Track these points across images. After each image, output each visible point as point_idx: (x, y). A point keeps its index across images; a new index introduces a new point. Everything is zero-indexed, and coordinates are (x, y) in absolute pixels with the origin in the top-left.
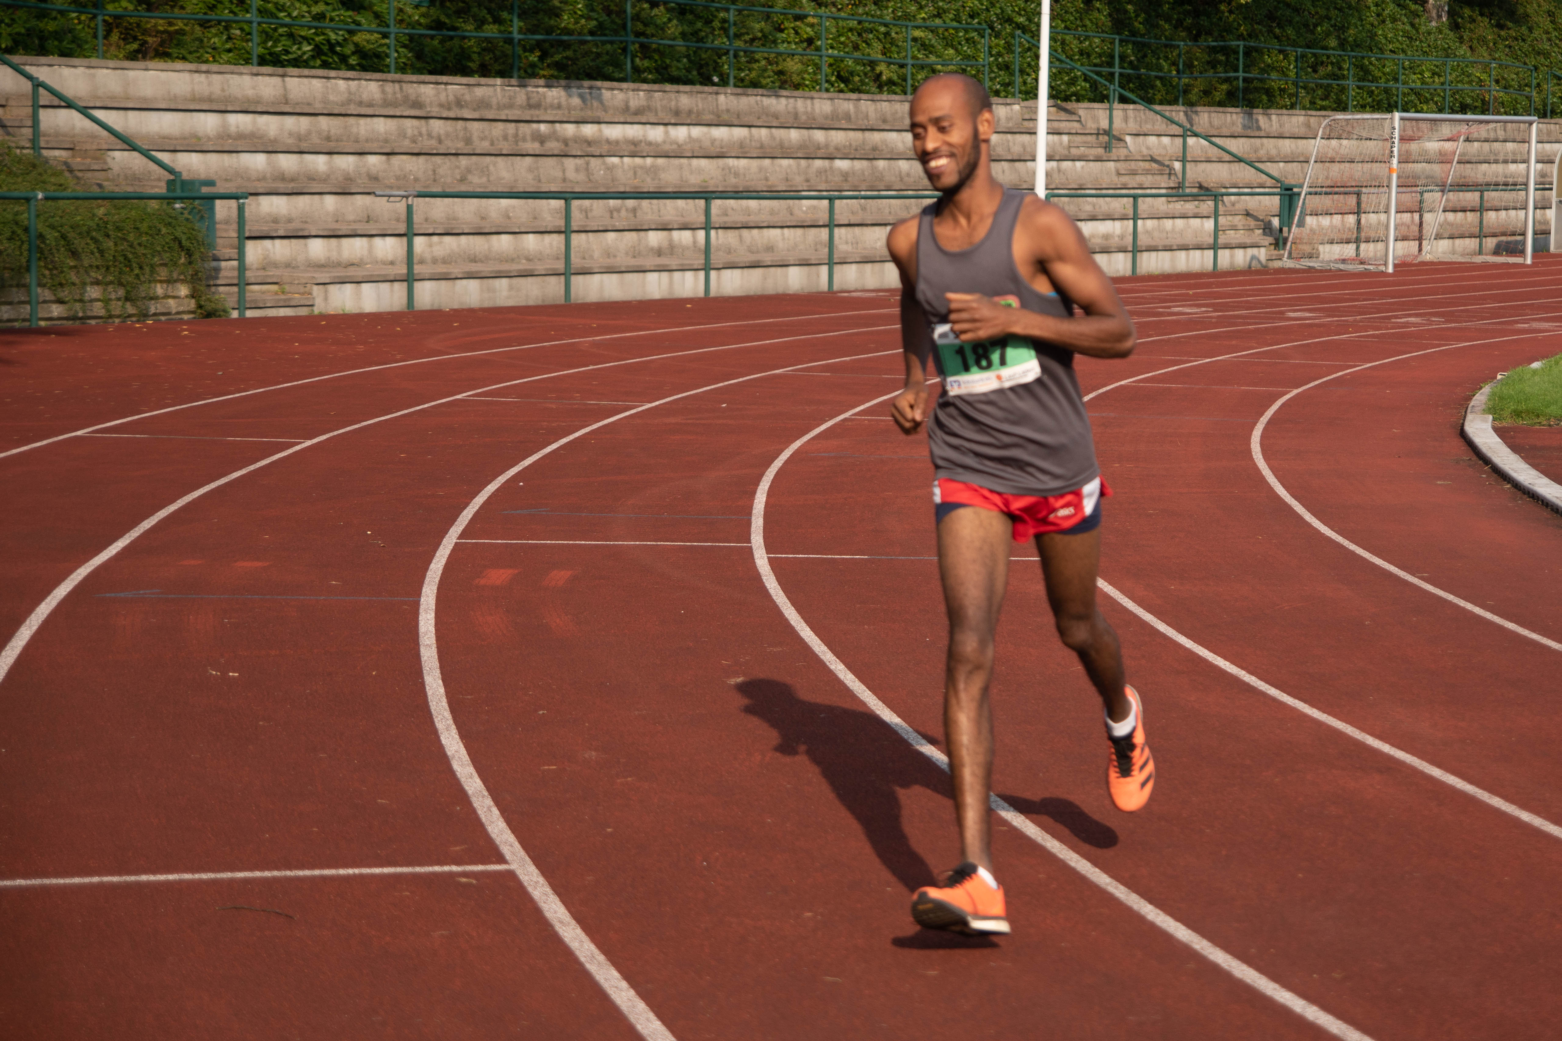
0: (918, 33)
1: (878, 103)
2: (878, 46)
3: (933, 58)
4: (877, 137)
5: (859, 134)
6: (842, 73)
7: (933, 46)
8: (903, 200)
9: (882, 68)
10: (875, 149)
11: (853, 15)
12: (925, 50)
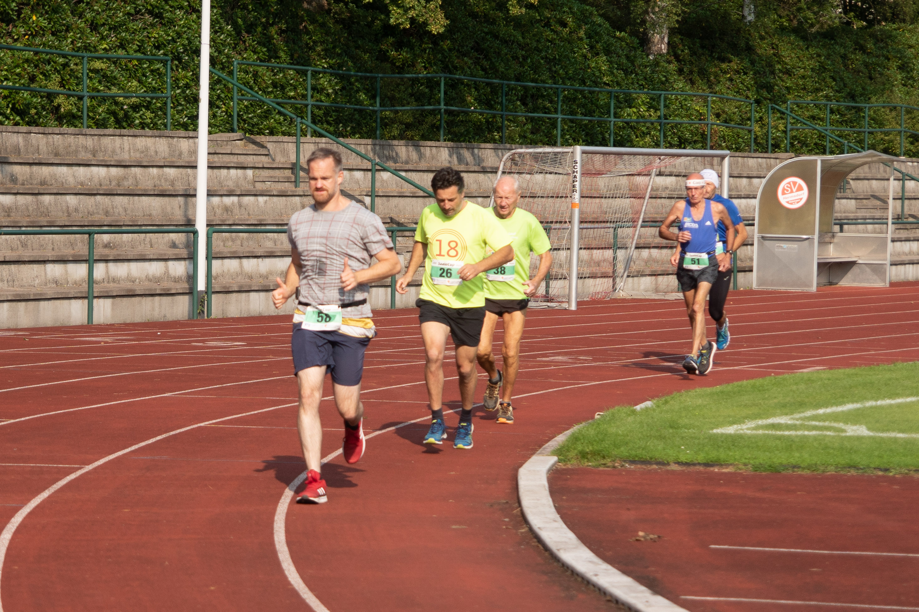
0: (98, 65)
1: (50, 136)
2: (56, 78)
3: (115, 90)
4: (45, 171)
5: (26, 168)
6: (17, 106)
7: (115, 78)
8: (67, 236)
9: (60, 101)
10: (43, 183)
11: (29, 45)
12: (108, 82)
